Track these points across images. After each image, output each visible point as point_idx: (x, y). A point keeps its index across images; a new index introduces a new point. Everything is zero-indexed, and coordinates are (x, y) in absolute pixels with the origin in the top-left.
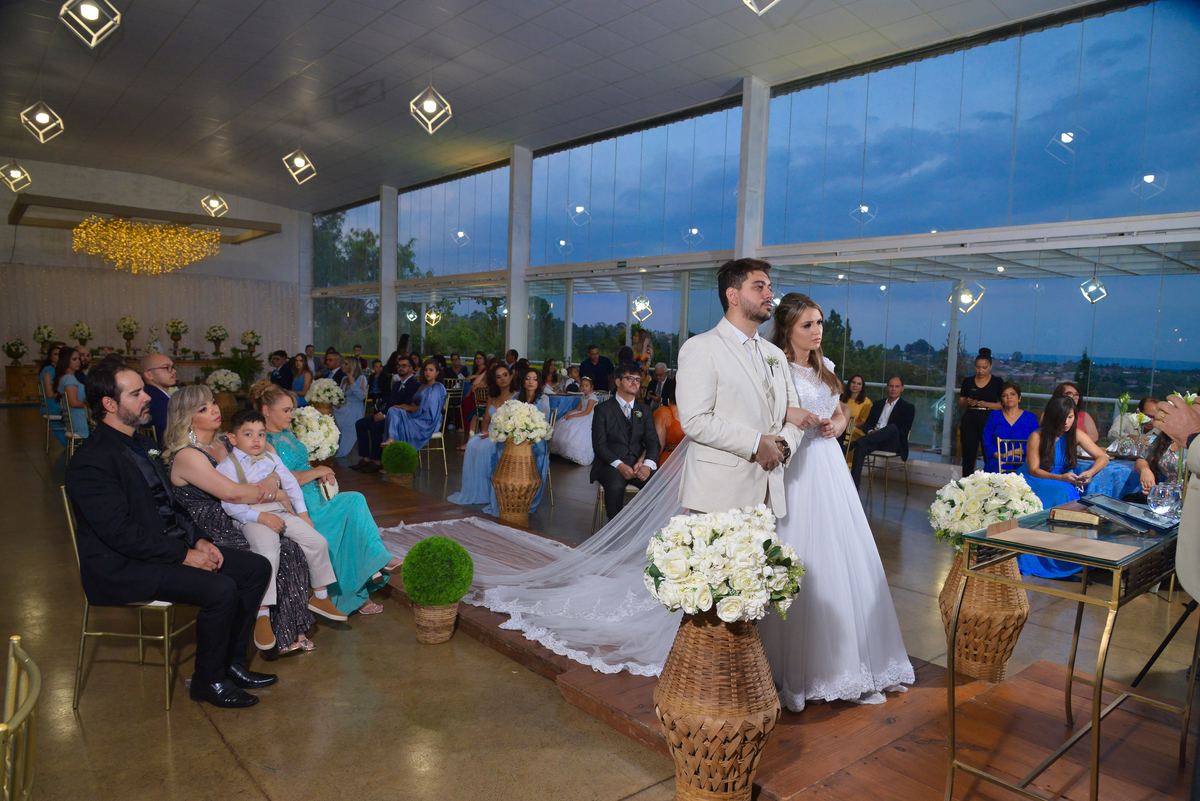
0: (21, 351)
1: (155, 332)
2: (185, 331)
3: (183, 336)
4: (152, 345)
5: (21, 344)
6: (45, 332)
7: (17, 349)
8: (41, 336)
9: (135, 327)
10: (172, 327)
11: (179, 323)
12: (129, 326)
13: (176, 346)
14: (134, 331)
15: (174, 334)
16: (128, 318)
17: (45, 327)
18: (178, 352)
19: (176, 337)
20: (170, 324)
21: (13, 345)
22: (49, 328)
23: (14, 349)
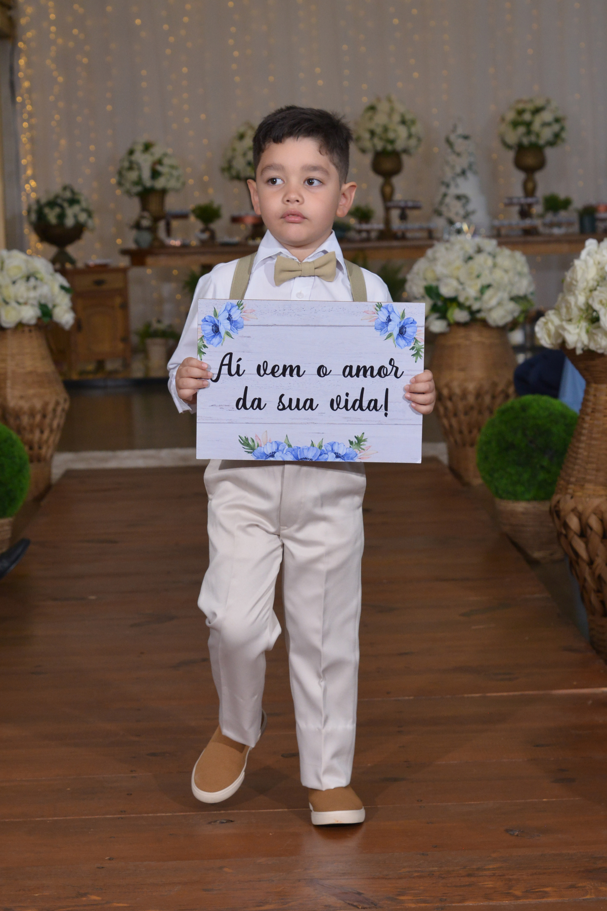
0: (70, 222)
1: (460, 145)
2: (556, 139)
3: (549, 152)
4: (453, 191)
5: (73, 201)
6: (145, 161)
7: (62, 216)
8: (133, 176)
9: (402, 132)
10: (515, 124)
11: (537, 111)
12: (386, 129)
13: (529, 192)
14: (400, 145)
15: (521, 150)
16: (383, 107)
17: (147, 147)
18: (537, 209)
19: (530, 160)
20: (511, 116)
21: (52, 204)
22: (157, 152)
23: (52, 216)
